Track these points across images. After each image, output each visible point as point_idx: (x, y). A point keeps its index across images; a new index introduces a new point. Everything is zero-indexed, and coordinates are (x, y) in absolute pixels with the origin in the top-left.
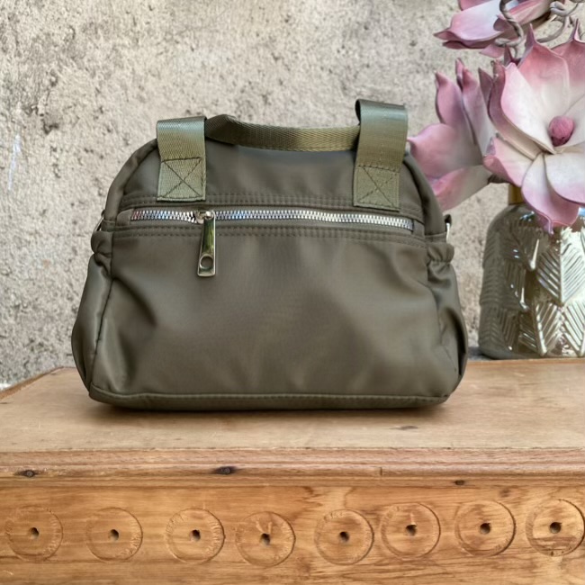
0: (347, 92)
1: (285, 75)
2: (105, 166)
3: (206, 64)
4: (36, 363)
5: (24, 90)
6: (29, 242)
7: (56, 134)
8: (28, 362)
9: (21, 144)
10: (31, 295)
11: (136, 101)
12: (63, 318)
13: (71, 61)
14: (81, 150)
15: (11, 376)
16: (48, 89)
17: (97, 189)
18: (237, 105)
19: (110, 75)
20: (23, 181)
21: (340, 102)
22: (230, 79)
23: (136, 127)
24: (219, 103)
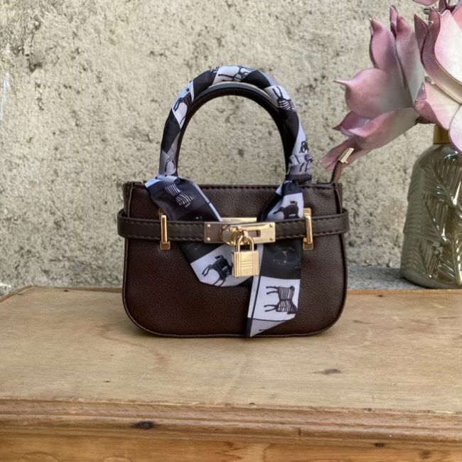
0: (291, 36)
1: (237, 20)
2: (81, 100)
3: (168, 10)
4: (25, 266)
5: (12, 33)
6: (18, 165)
7: (40, 72)
8: (18, 266)
9: (10, 81)
10: (20, 210)
11: (108, 44)
12: (47, 229)
13: (52, 7)
14: (61, 86)
15: (5, 277)
16: (32, 32)
17: (75, 120)
18: (194, 47)
19: (85, 20)
20: (13, 113)
21: (285, 45)
22: (189, 24)
23: (108, 66)
24: (179, 45)
